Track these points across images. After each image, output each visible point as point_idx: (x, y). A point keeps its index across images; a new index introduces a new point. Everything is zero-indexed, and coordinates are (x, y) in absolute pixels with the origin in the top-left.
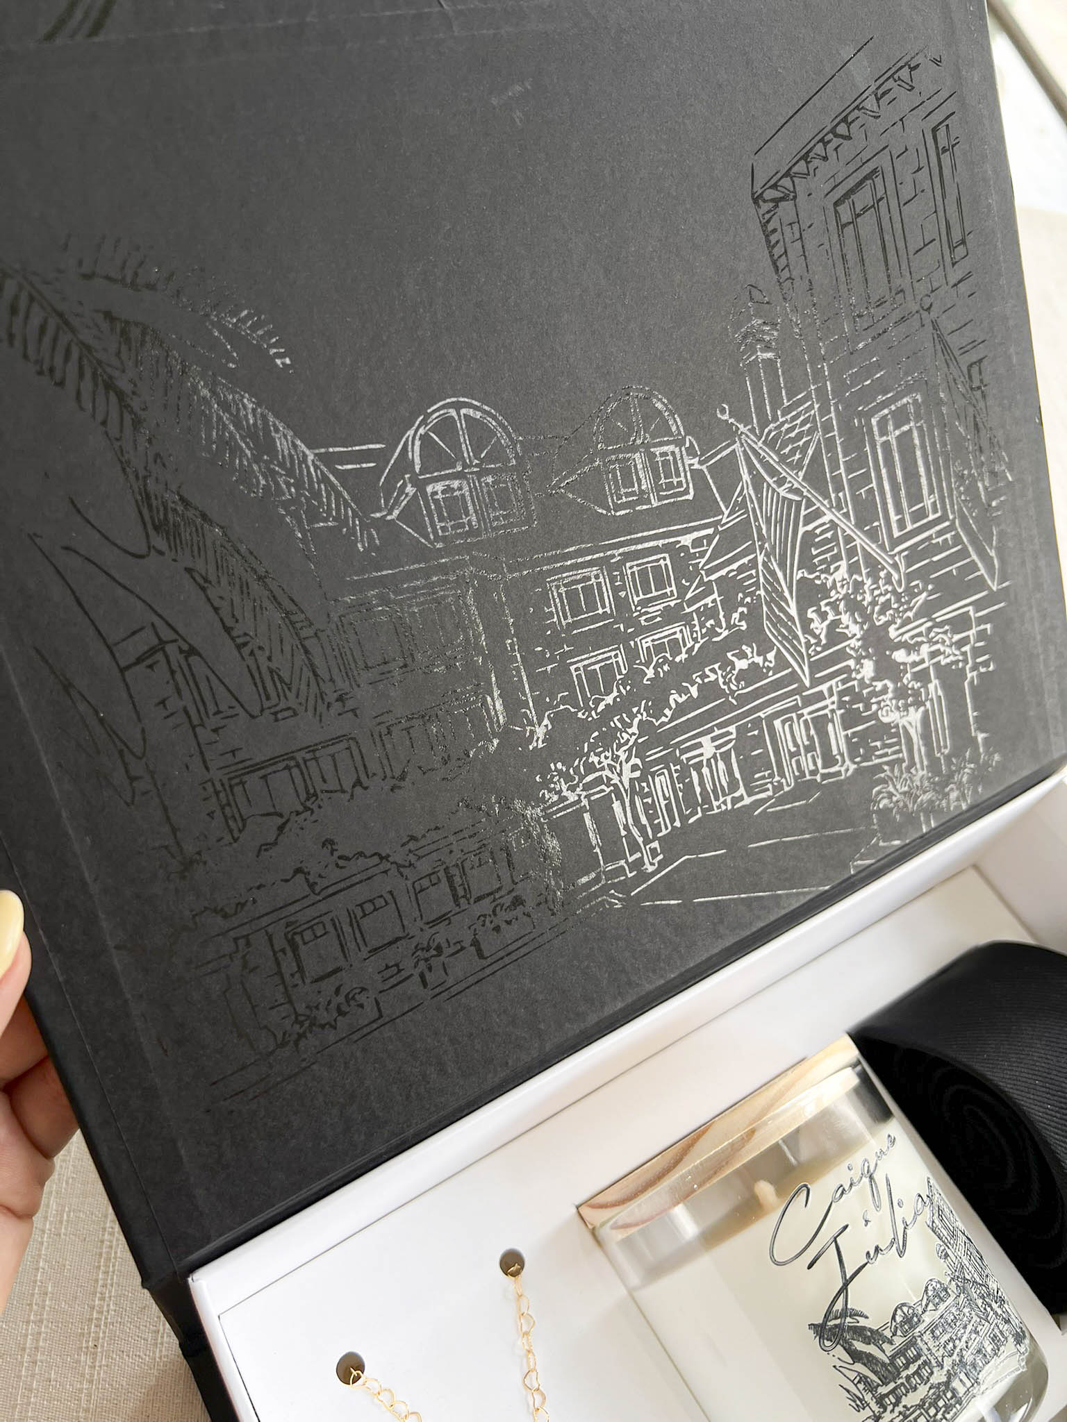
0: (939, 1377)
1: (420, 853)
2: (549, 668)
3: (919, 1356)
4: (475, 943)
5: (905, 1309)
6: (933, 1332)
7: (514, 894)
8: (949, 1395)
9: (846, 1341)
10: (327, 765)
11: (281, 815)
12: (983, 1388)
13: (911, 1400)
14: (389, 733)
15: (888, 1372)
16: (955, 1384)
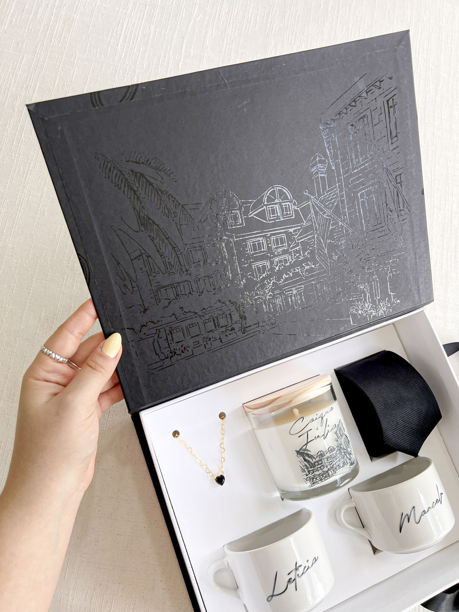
0: (326, 469)
1: (206, 313)
2: (246, 266)
3: (322, 463)
4: (220, 338)
5: (321, 452)
6: (327, 459)
7: (232, 327)
8: (327, 474)
9: (303, 456)
10: (182, 287)
11: (170, 300)
12: (337, 474)
13: (317, 473)
14: (199, 280)
15: (313, 465)
16: (330, 472)
